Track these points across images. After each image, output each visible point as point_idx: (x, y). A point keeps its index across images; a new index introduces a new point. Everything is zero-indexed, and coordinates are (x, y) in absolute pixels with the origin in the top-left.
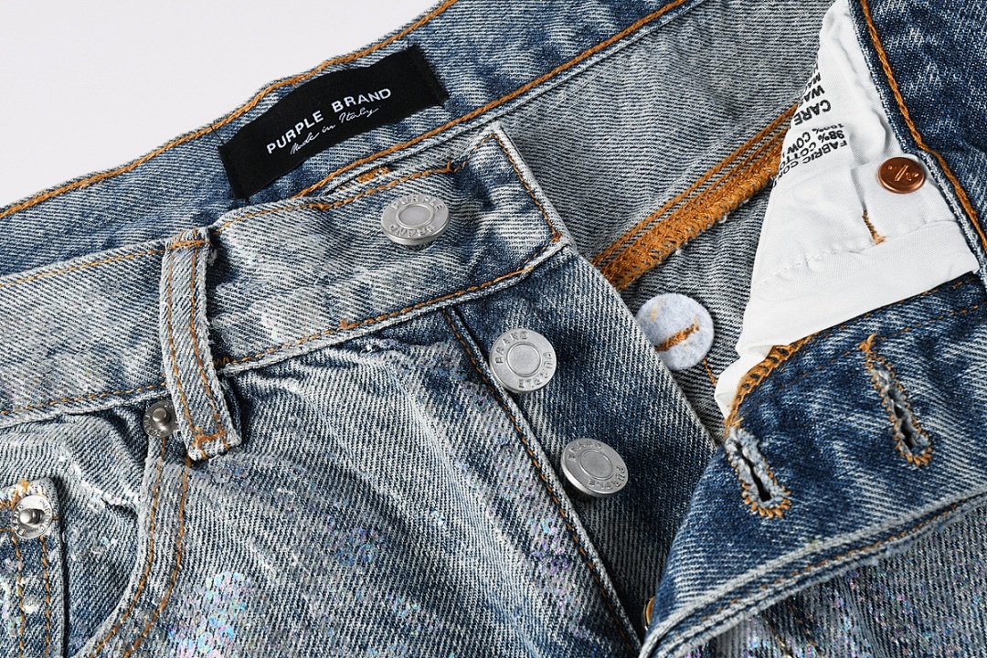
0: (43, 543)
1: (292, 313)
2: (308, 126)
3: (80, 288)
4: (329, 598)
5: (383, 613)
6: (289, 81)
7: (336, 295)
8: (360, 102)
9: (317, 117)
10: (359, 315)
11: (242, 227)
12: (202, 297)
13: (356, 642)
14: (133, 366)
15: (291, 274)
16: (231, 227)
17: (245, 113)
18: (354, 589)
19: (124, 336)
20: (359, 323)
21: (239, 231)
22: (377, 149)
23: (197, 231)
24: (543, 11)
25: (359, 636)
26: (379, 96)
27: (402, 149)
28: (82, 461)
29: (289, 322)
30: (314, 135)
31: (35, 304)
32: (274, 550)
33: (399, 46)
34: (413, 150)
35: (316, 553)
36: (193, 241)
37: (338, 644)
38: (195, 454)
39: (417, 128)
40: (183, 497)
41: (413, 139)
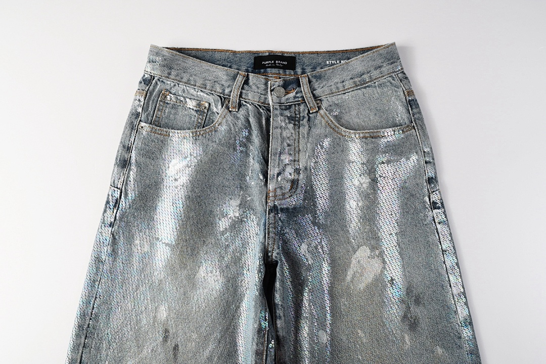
0: (204, 112)
1: (254, 96)
2: (270, 63)
3: (223, 73)
6: (272, 52)
7: (262, 97)
8: (281, 63)
9: (273, 62)
10: (264, 102)
12: (242, 85)
14: (227, 91)
15: (256, 90)
16: (251, 75)
19: (227, 85)
20: (262, 103)
21: (252, 78)
22: (279, 73)
23: (244, 73)
24: (318, 64)
26: (285, 63)
27: (283, 76)
28: (214, 103)
30: (271, 65)
31: (215, 71)
32: (235, 127)
33: (293, 55)
34: (285, 77)
36: (244, 75)
38: (230, 109)
39: (287, 73)
40: (226, 115)
41: (286, 75)
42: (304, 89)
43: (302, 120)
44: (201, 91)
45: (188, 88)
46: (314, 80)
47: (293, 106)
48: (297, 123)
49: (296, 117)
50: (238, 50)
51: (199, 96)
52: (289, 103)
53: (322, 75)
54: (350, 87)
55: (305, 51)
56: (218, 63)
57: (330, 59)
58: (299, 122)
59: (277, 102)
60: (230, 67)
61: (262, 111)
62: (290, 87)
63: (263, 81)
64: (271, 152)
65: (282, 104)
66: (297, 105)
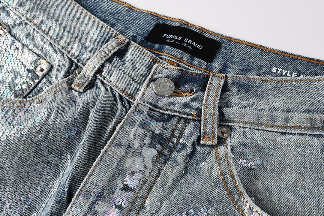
0: (37, 76)
1: (121, 78)
2: (176, 38)
3: (96, 29)
4: (55, 136)
5: (62, 151)
6: (186, 23)
7: (132, 85)
8: (192, 44)
9: (180, 38)
10: (131, 94)
11: (134, 50)
12: (110, 55)
13: (51, 151)
14: (85, 56)
15: (130, 71)
16: (134, 46)
17: (171, 20)
18: (62, 140)
19: (90, 48)
20: (128, 95)
21: (133, 50)
22: (181, 58)
23: (126, 39)
24: (256, 66)
25: (53, 150)
26: (199, 46)
27: (186, 64)
28: (58, 68)
29: (118, 79)
30: (174, 41)
31: (86, 24)
32: (57, 116)
33: (218, 39)
34: (187, 67)
35: (63, 125)
36: (123, 41)
37: (47, 147)
38: (73, 86)
39: (195, 63)
40: (59, 91)
41: (191, 64)
42: (207, 97)
43: (178, 151)
44: (51, 44)
45: (35, 33)
46: (234, 90)
47: (176, 119)
48: (166, 152)
49: (170, 140)
50: (139, 7)
51: (44, 50)
52: (171, 110)
53: (254, 86)
54: (299, 125)
55: (241, 39)
56: (100, 14)
57: (281, 65)
58: (171, 152)
59: (150, 101)
60: (113, 26)
61: (119, 107)
62: (187, 86)
63: (148, 61)
64: (84, 186)
65: (157, 107)
66: (183, 121)
